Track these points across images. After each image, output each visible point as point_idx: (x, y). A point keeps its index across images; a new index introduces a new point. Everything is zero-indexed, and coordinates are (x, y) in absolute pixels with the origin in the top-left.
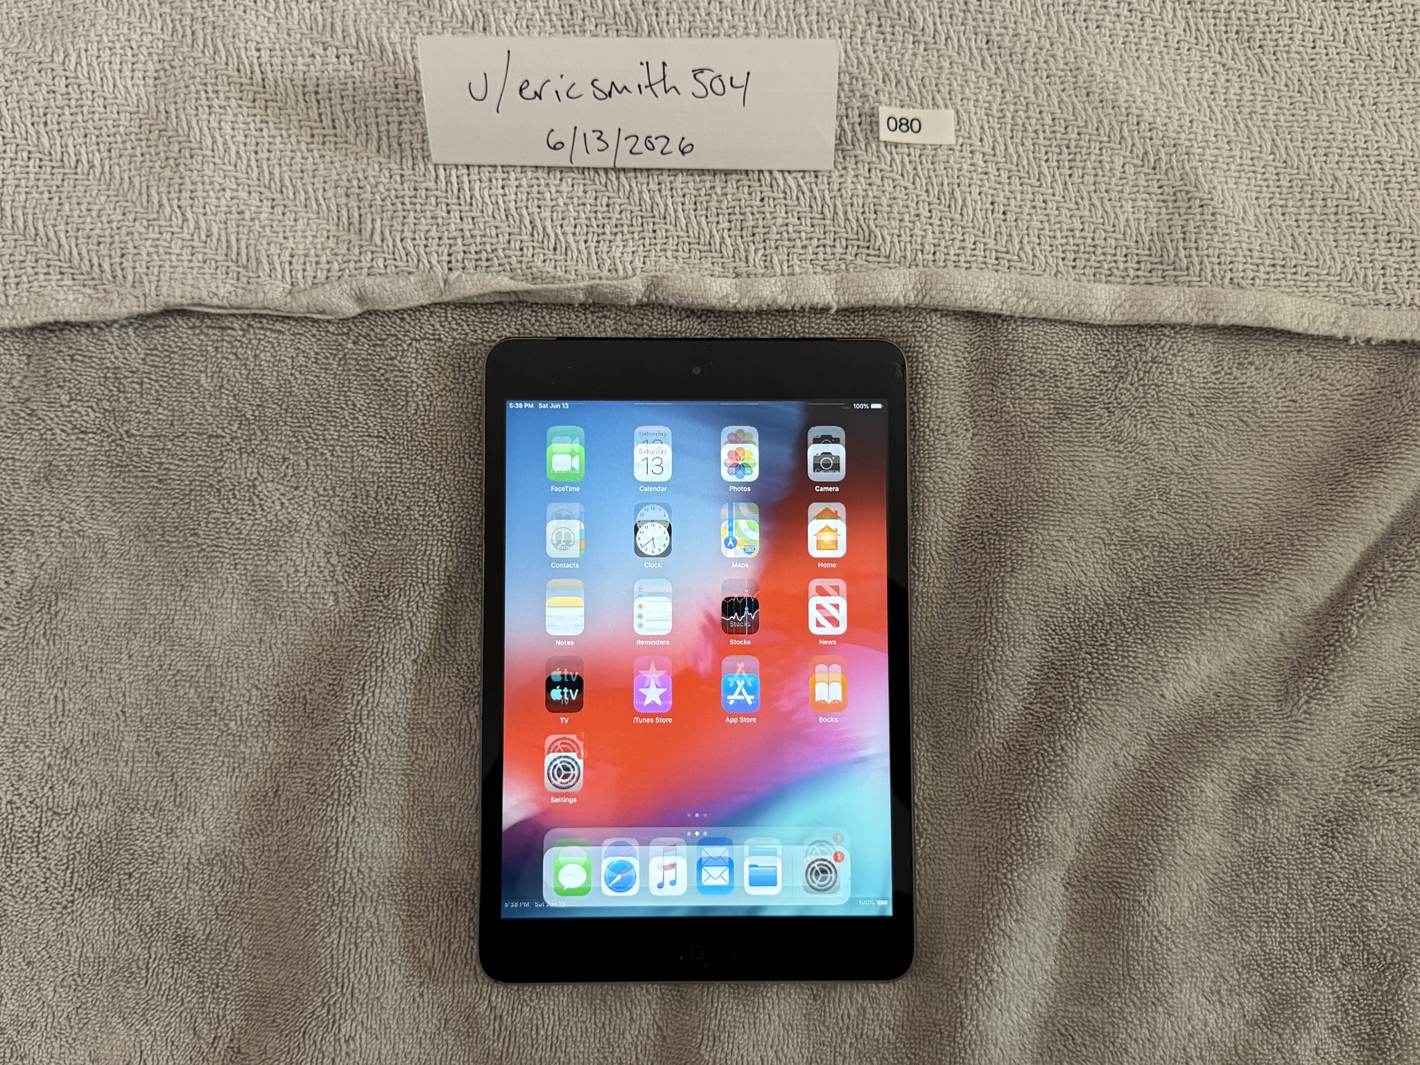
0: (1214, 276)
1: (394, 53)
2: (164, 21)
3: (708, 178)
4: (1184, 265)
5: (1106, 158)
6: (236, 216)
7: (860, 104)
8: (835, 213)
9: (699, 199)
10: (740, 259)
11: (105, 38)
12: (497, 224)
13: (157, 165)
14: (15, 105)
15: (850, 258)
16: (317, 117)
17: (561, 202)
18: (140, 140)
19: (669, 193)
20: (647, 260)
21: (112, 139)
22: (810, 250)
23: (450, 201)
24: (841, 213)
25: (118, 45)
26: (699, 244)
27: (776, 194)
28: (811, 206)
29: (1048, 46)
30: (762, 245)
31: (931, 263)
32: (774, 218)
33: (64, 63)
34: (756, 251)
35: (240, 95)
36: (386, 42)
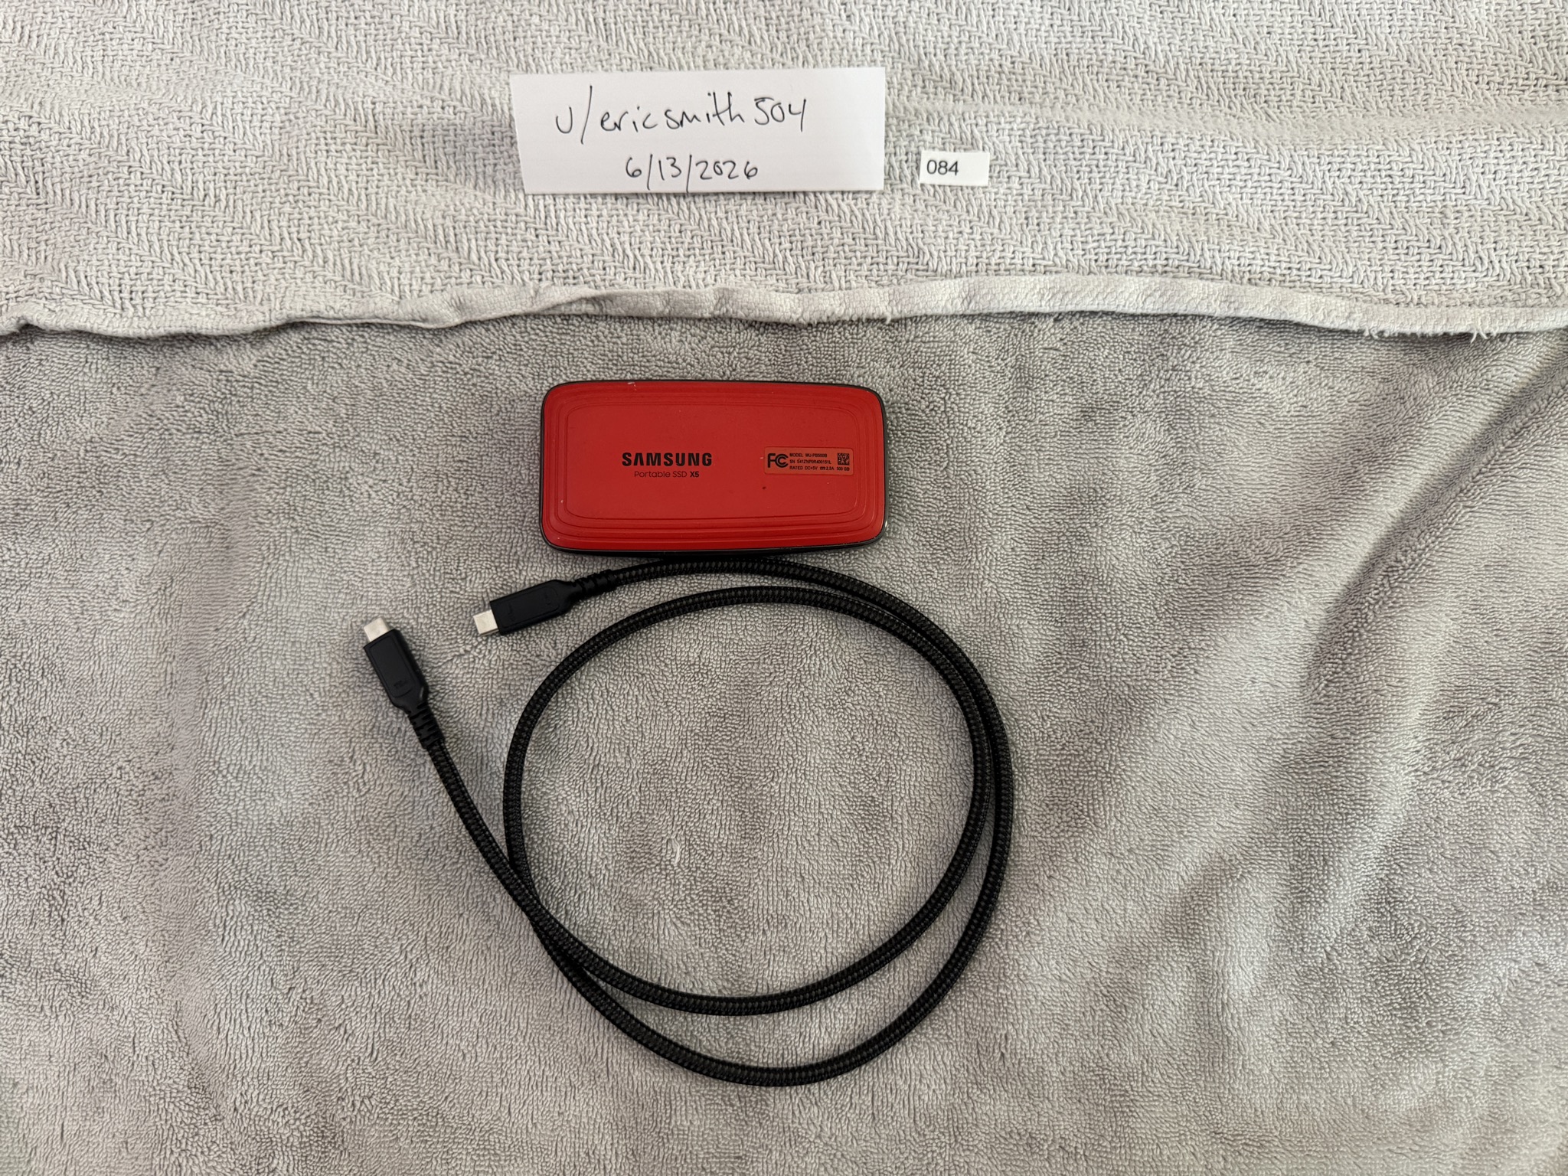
0: (1233, 276)
1: (493, 105)
2: (294, 83)
6: (347, 244)
7: (906, 143)
8: (887, 233)
9: (762, 224)
10: (802, 276)
11: (239, 94)
12: (581, 246)
13: (277, 200)
14: (155, 146)
15: (900, 273)
16: (421, 158)
17: (638, 228)
18: (263, 179)
19: (735, 220)
20: (718, 278)
21: (238, 178)
22: (865, 266)
23: (538, 226)
24: (891, 233)
25: (250, 100)
26: (764, 263)
27: (831, 218)
28: (864, 228)
29: (1074, 101)
30: (821, 263)
31: (974, 274)
32: (832, 239)
33: (201, 113)
34: (816, 268)
35: (354, 140)
36: (487, 97)
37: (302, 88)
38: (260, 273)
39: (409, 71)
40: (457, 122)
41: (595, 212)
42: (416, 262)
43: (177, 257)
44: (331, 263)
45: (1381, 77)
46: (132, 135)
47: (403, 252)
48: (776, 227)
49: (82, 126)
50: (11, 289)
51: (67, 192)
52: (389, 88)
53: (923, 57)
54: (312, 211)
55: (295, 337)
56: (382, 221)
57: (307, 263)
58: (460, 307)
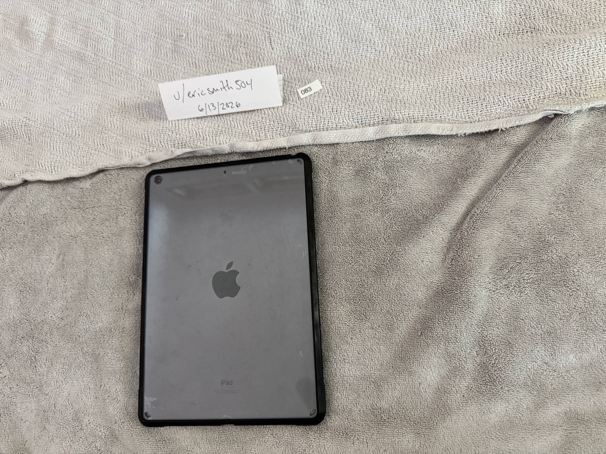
4: (398, 118)
8: (284, 119)
9: (244, 121)
10: (258, 136)
15: (291, 132)
17: (204, 127)
18: (92, 127)
19: (235, 121)
20: (230, 140)
22: (278, 131)
23: (173, 130)
24: (286, 119)
25: (89, 103)
26: (245, 133)
28: (277, 118)
30: (264, 131)
31: (315, 130)
32: (266, 123)
33: (74, 109)
34: (262, 133)
35: (118, 111)
38: (91, 157)
40: (149, 101)
41: (191, 124)
42: (137, 146)
43: (67, 154)
45: (462, 39)
46: (55, 119)
47: (133, 144)
48: (248, 121)
49: (41, 118)
50: (21, 170)
51: (37, 139)
52: (130, 94)
53: (297, 58)
54: (106, 135)
55: (102, 175)
56: (126, 135)
57: (105, 152)
58: (149, 159)
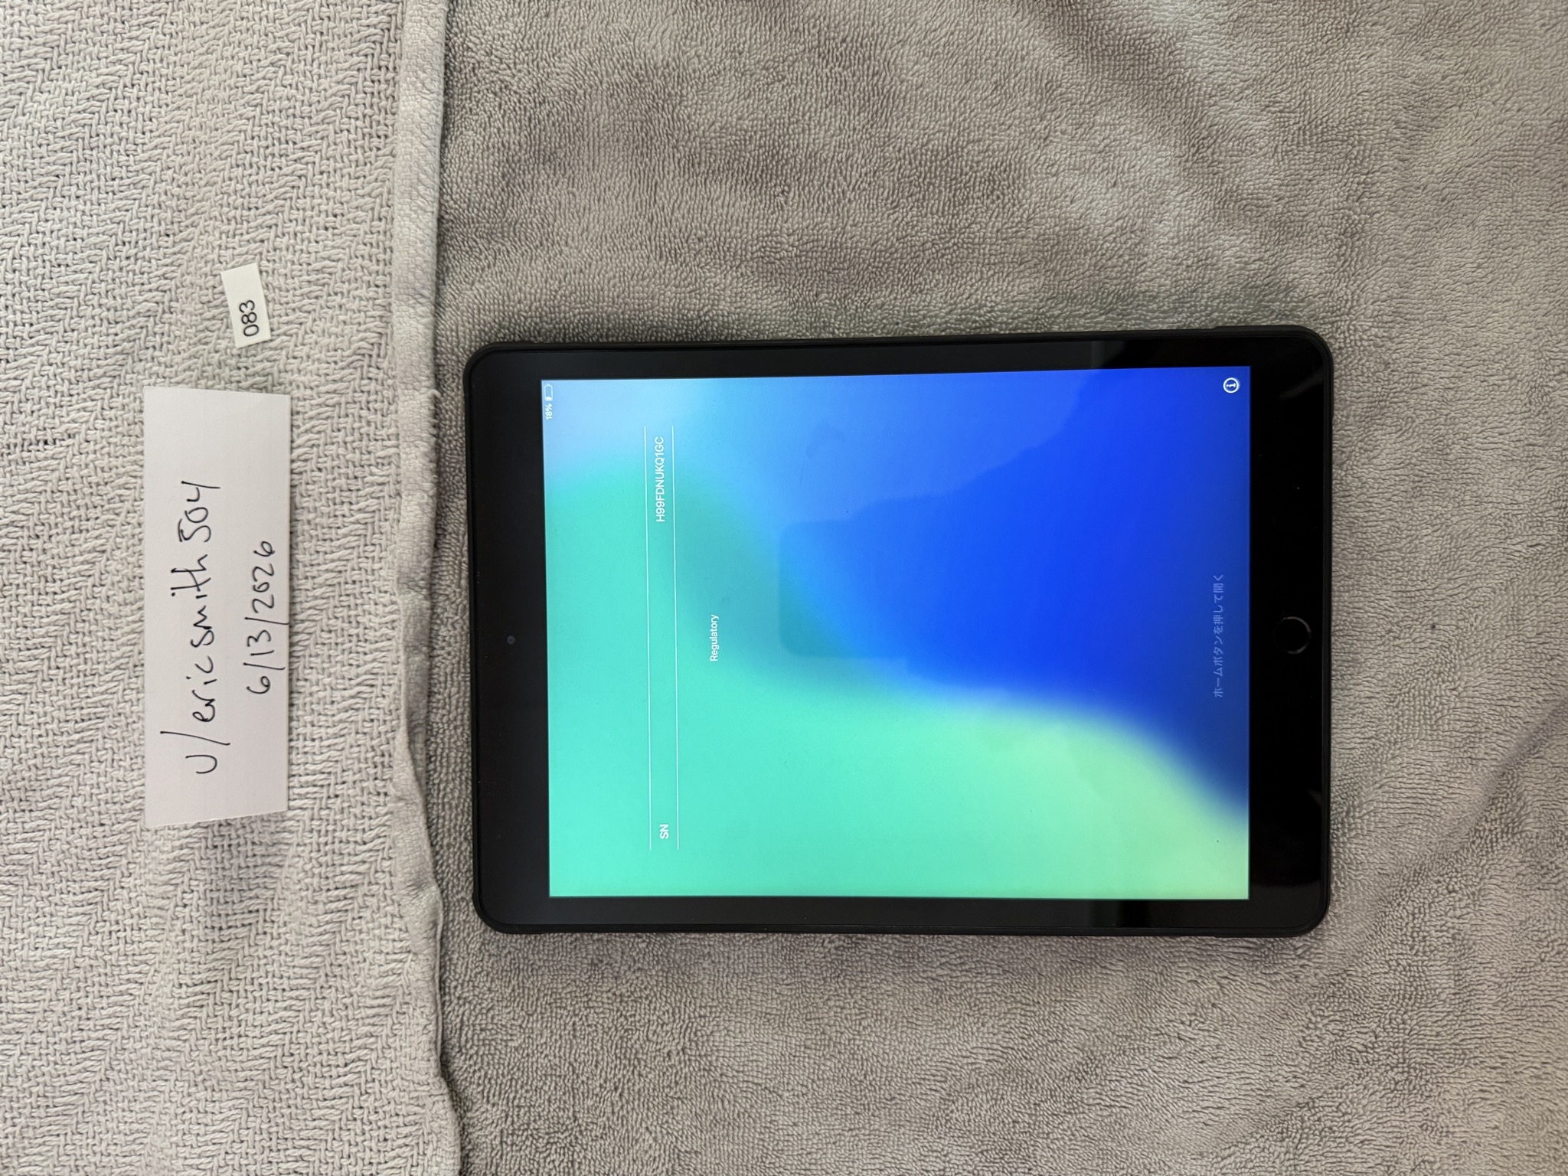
1: (181, 848)
2: (160, 1078)
3: (299, 527)
5: (276, 106)
6: (350, 1013)
7: (227, 369)
8: (335, 392)
10: (381, 491)
11: (174, 1139)
12: (347, 747)
13: (299, 1091)
17: (327, 680)
18: (274, 1108)
20: (383, 589)
21: (274, 1137)
23: (325, 795)
26: (365, 536)
27: (314, 456)
29: (170, 172)
31: (388, 290)
34: (372, 474)
35: (226, 1007)
36: (171, 856)
37: (165, 1068)
39: (142, 946)
40: (201, 889)
41: (309, 729)
42: (368, 933)
44: (372, 1029)
47: (357, 948)
52: (164, 969)
54: (313, 1051)
55: (458, 1063)
56: (322, 973)
57: (374, 1055)
58: (418, 885)
